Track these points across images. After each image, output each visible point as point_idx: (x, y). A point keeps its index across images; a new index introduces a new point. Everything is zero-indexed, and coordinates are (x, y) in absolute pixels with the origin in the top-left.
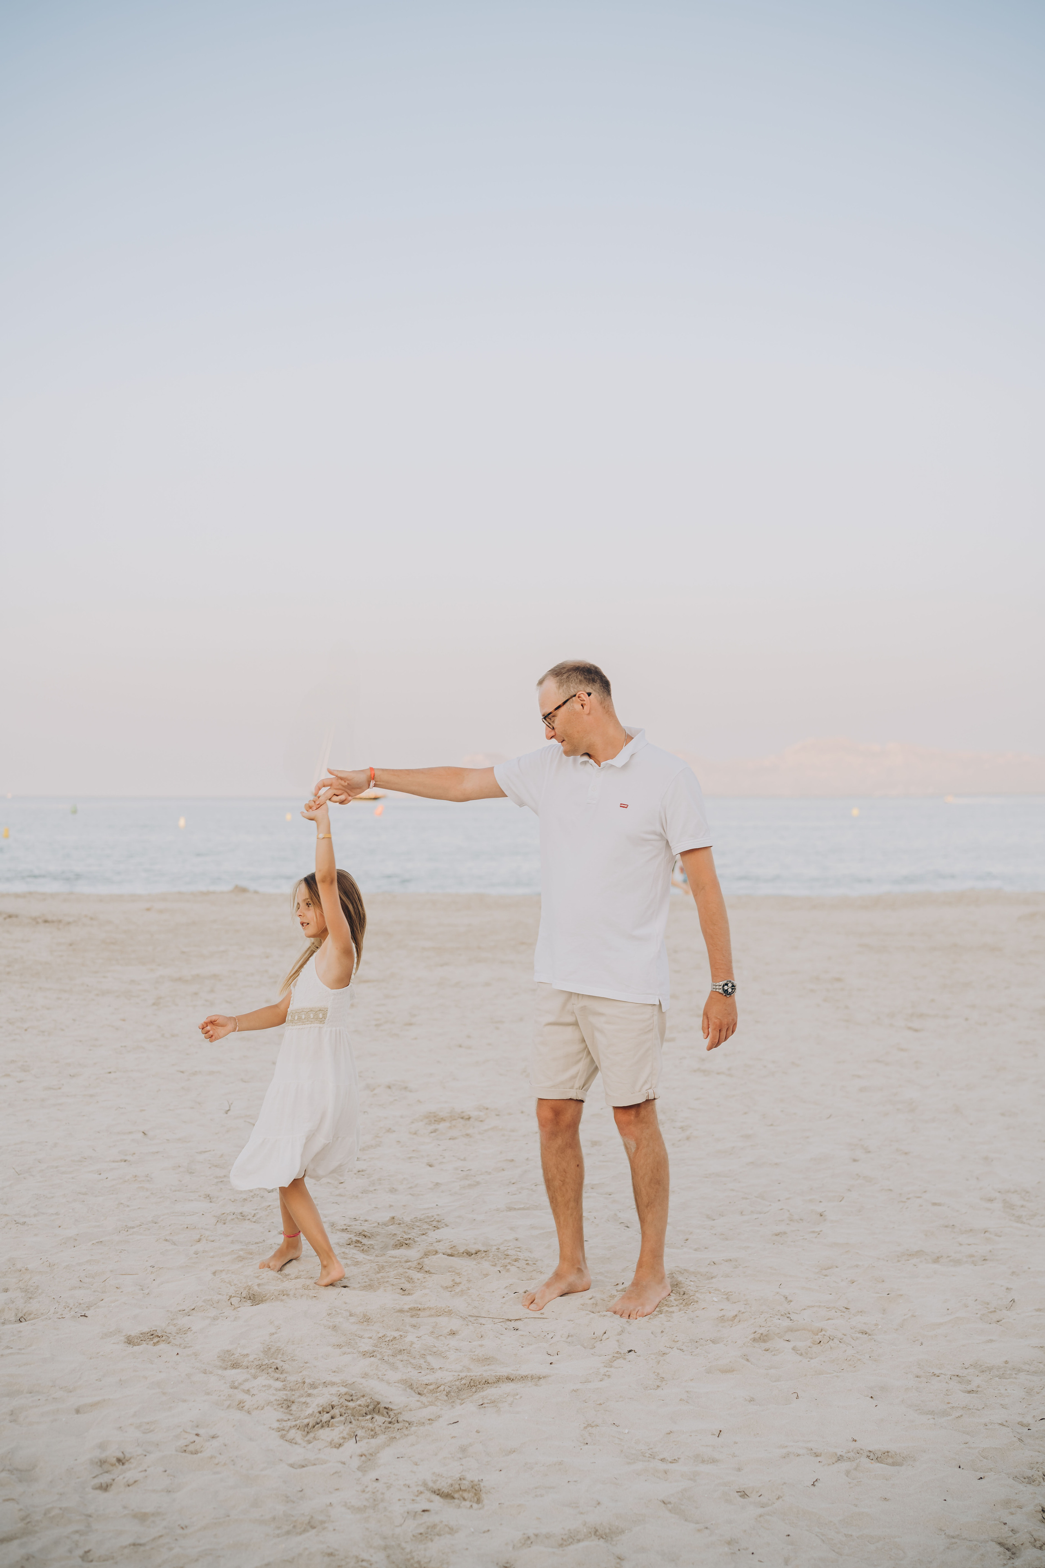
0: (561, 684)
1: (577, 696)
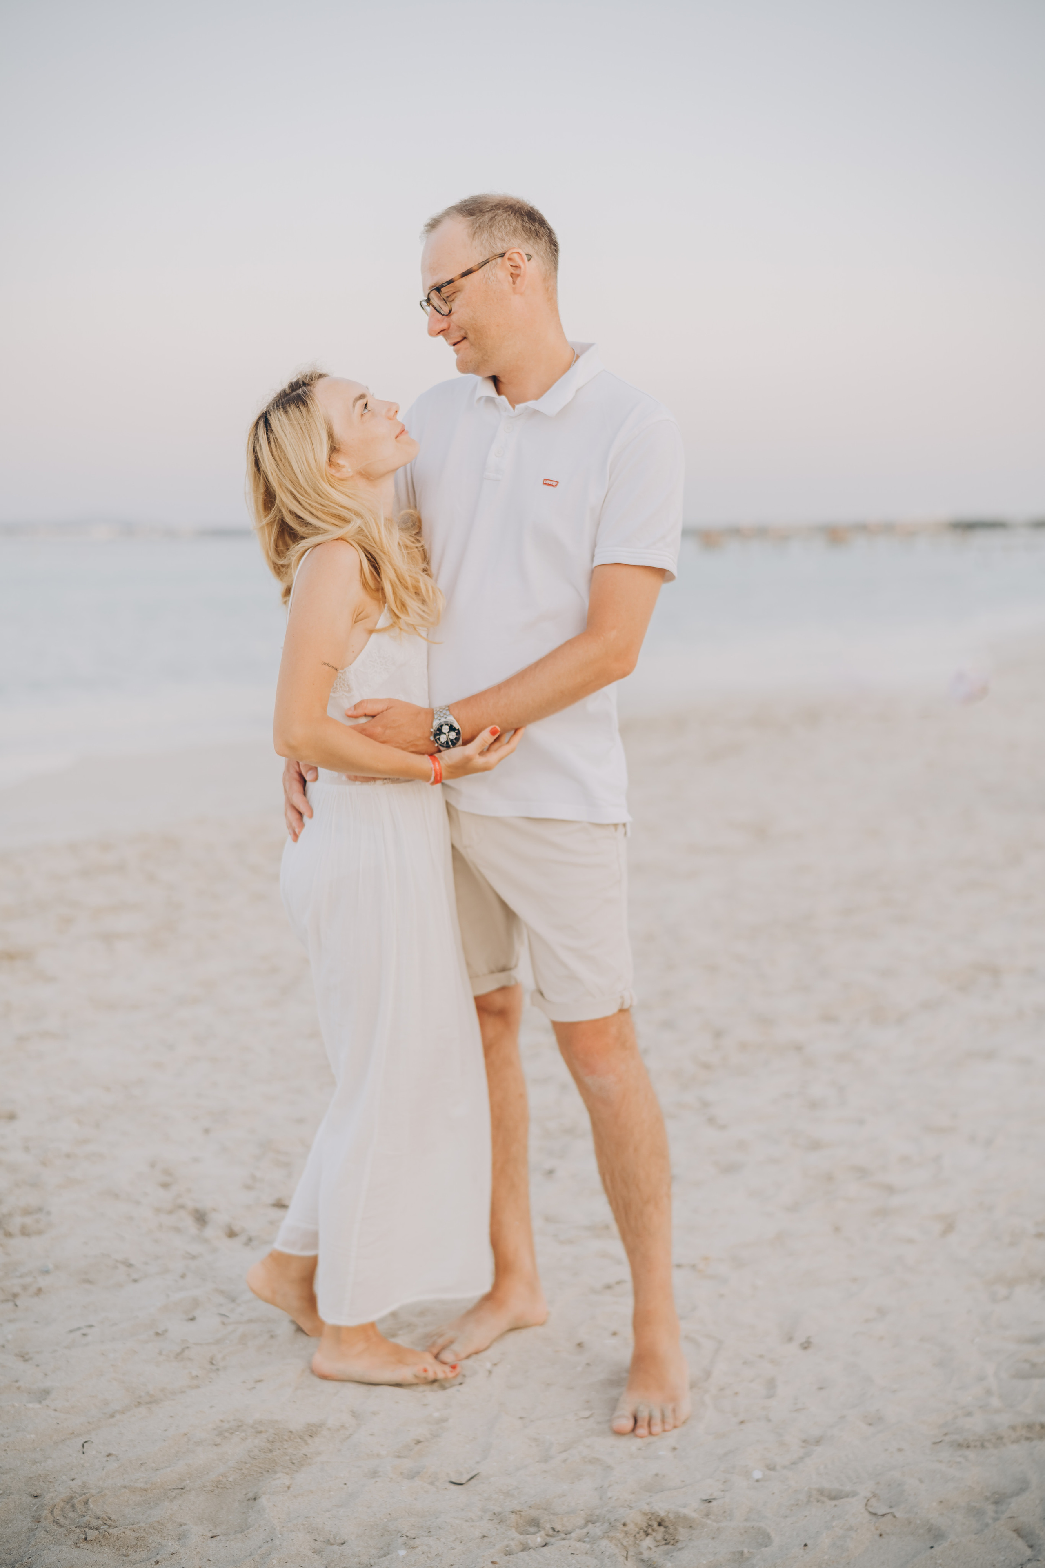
0: (477, 231)
1: (507, 256)
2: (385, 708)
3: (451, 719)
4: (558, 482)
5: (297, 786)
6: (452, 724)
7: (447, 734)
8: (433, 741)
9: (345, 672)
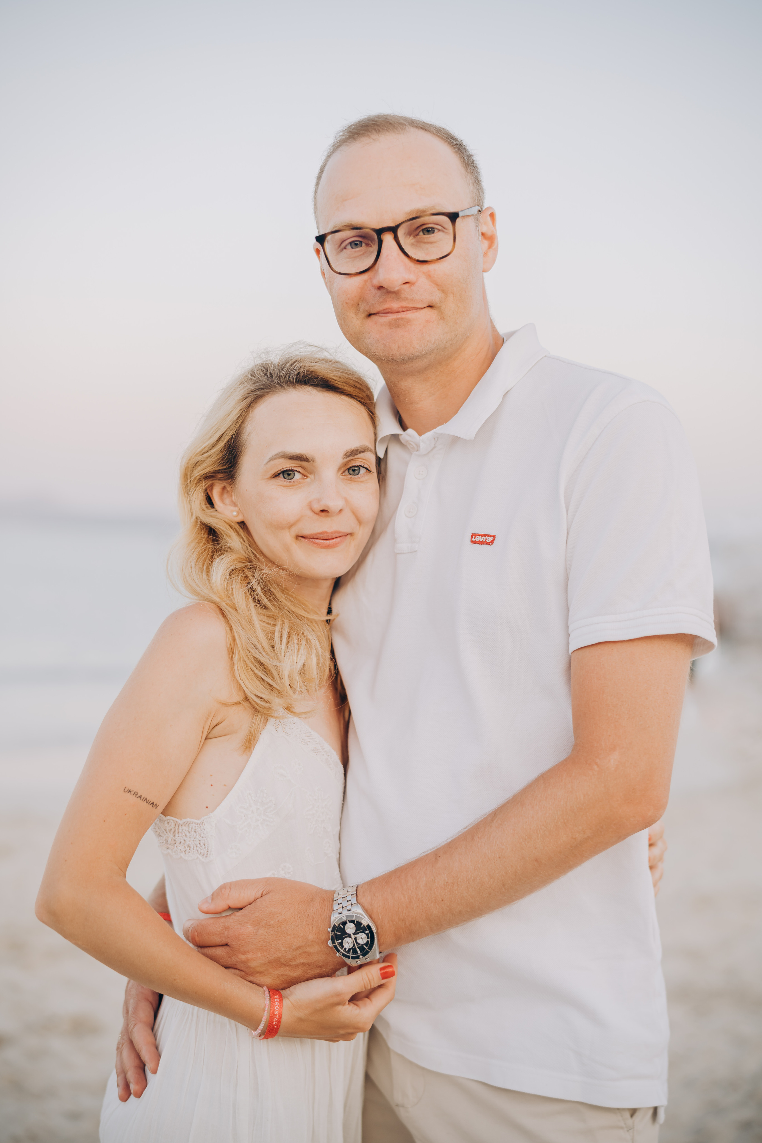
2: (259, 894)
3: (358, 912)
4: (494, 537)
5: (145, 1012)
6: (359, 920)
7: (353, 937)
8: (331, 948)
9: (203, 823)
